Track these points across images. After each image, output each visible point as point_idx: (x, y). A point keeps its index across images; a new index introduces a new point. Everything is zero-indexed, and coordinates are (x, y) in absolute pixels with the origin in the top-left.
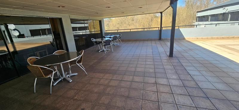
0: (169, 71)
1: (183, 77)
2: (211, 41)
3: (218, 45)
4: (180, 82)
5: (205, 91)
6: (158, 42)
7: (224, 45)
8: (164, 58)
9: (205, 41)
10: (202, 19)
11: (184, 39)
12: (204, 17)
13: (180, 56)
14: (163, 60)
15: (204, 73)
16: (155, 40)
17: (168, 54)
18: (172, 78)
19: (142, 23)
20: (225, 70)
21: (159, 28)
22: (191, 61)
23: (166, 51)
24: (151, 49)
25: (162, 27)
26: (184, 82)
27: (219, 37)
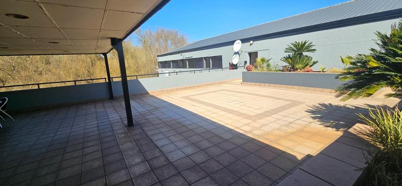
0: (130, 152)
1: (149, 155)
2: (177, 93)
3: (183, 98)
4: (146, 165)
5: (176, 164)
6: (108, 104)
7: (188, 97)
8: (119, 131)
9: (171, 93)
10: (165, 65)
11: (147, 93)
12: (166, 62)
13: (143, 121)
14: (119, 136)
15: (173, 138)
16: (102, 101)
17: (126, 122)
18: (134, 163)
19: (73, 70)
20: (191, 127)
21: (106, 79)
22: (157, 126)
23: (123, 117)
24: (94, 120)
25: (111, 76)
26: (151, 162)
27: (182, 87)
